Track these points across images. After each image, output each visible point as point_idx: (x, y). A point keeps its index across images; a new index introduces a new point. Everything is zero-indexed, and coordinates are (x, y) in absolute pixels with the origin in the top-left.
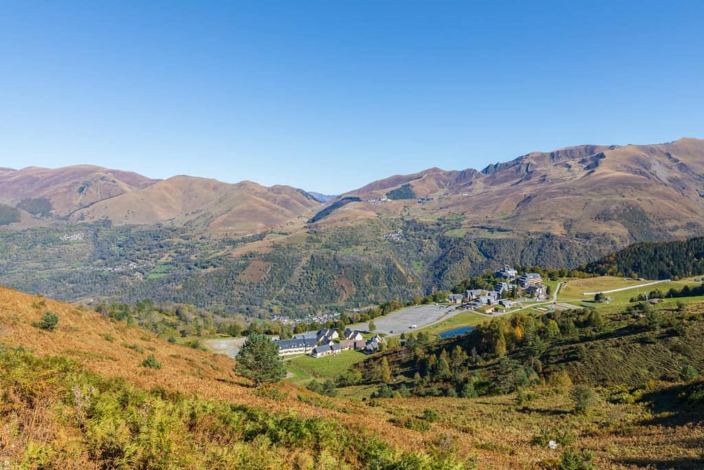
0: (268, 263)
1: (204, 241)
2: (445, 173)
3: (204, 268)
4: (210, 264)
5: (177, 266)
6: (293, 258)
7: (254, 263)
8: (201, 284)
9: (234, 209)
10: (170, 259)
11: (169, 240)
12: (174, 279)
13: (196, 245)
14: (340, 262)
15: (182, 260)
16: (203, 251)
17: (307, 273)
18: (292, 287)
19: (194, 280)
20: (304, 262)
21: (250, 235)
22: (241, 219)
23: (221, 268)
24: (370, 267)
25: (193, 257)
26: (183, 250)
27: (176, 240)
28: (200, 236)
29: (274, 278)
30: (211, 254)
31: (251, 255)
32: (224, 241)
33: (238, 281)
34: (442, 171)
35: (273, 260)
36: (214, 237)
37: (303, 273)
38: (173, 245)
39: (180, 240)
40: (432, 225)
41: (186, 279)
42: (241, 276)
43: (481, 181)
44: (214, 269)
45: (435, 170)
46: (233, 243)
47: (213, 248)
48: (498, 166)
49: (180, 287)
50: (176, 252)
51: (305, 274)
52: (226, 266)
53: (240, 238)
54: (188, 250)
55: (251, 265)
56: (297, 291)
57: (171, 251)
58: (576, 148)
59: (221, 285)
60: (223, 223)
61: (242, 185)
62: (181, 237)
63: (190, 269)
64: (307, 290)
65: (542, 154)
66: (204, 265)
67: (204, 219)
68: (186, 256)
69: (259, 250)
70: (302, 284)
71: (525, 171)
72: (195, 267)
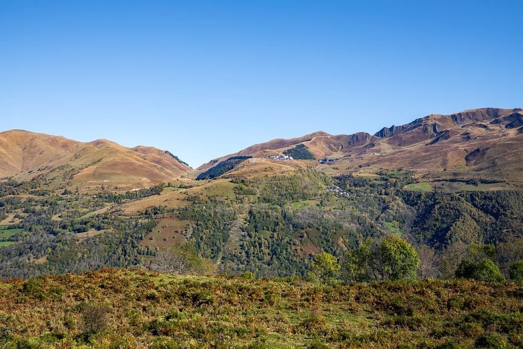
0: (187, 222)
1: (69, 196)
2: (332, 137)
3: (79, 231)
4: (89, 225)
5: (30, 230)
6: (224, 215)
7: (164, 222)
8: (80, 255)
9: (104, 161)
10: (17, 221)
11: (13, 196)
12: (31, 248)
13: (59, 202)
14: (295, 221)
15: (39, 222)
16: (71, 210)
17: (250, 236)
18: (233, 257)
19: (66, 247)
20: (241, 220)
21: (138, 189)
22: (118, 172)
23: (110, 231)
24: (341, 227)
25: (55, 218)
26: (38, 208)
27: (24, 197)
28: (63, 191)
29: (202, 244)
30: (84, 214)
31: (156, 211)
32: (100, 197)
33: (143, 249)
34: (329, 135)
35: (193, 217)
36: (83, 191)
37: (244, 236)
38: (20, 203)
39: (31, 196)
40: (376, 180)
41: (54, 248)
42: (146, 242)
43: (384, 142)
44: (98, 233)
45: (322, 133)
46: (116, 199)
47: (85, 205)
48: (395, 129)
49: (42, 260)
50: (26, 211)
51: (248, 238)
52: (117, 227)
53: (123, 193)
54: (45, 208)
55: (160, 225)
56: (242, 263)
57: (19, 210)
58: (477, 110)
59: (115, 257)
60: (94, 175)
61: (98, 143)
62: (32, 193)
63: (55, 234)
64: (258, 263)
65: (442, 116)
66: (78, 226)
67: (62, 172)
68: (44, 216)
69: (166, 204)
70: (247, 253)
71: (432, 132)
72: (63, 231)
